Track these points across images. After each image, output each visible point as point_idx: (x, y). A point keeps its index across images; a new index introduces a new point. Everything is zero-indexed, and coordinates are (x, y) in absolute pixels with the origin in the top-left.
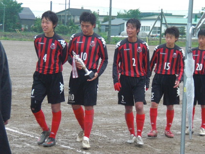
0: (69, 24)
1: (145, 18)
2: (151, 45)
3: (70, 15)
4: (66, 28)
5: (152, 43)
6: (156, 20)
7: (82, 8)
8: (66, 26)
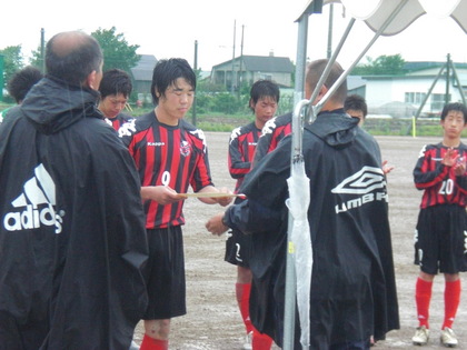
0: (242, 90)
1: (413, 74)
2: (423, 136)
3: (244, 69)
4: (232, 100)
5: (428, 130)
6: (436, 78)
7: (271, 53)
8: (234, 95)
